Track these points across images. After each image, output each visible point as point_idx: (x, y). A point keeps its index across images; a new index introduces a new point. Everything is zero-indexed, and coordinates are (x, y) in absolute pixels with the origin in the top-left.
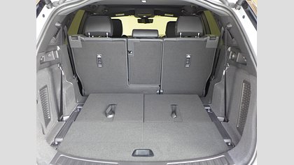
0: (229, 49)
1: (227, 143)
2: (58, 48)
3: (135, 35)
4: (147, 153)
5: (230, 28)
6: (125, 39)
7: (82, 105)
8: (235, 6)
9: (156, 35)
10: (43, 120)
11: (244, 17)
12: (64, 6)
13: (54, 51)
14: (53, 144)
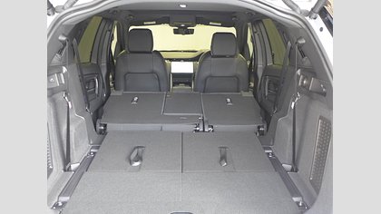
0: (299, 72)
1: (298, 203)
2: (65, 70)
5: (303, 44)
7: (98, 148)
8: (309, 14)
11: (321, 29)
12: (70, 12)
13: (59, 73)
14: (56, 205)
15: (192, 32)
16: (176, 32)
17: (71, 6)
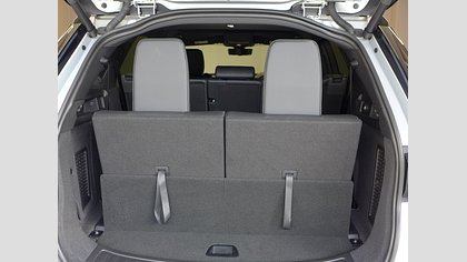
0: (360, 97)
1: (352, 240)
2: (106, 93)
3: (218, 75)
4: (230, 251)
5: (356, 67)
6: (204, 81)
9: (251, 75)
10: (80, 198)
11: (376, 50)
12: (113, 34)
13: (99, 97)
14: (93, 234)
15: (249, 52)
16: (231, 52)
17: (114, 28)
